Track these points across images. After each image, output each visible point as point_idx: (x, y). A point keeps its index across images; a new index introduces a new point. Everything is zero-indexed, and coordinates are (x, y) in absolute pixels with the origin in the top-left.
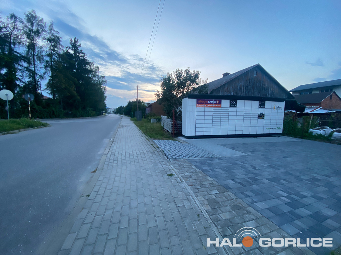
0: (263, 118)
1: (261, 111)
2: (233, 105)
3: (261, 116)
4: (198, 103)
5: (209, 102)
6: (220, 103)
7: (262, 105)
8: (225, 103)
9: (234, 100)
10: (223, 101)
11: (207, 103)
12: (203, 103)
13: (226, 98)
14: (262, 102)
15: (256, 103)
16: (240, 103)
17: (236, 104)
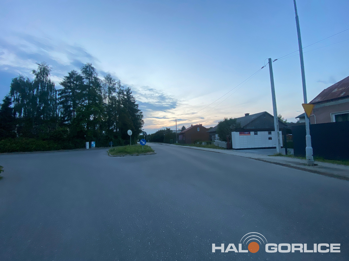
0: (271, 139)
1: (270, 136)
2: (256, 134)
3: (270, 138)
4: (240, 134)
5: (245, 133)
6: (250, 133)
7: (270, 133)
8: (252, 133)
9: (256, 131)
10: (251, 132)
11: (244, 134)
12: (242, 134)
13: (252, 130)
14: (269, 132)
15: (267, 133)
16: (259, 132)
17: (257, 133)
